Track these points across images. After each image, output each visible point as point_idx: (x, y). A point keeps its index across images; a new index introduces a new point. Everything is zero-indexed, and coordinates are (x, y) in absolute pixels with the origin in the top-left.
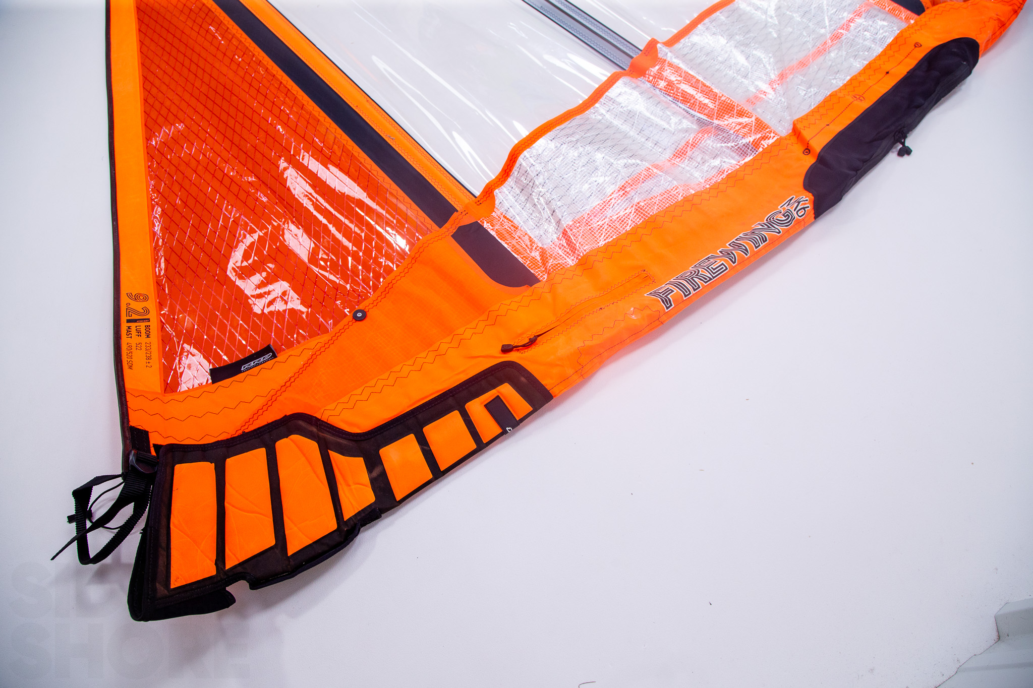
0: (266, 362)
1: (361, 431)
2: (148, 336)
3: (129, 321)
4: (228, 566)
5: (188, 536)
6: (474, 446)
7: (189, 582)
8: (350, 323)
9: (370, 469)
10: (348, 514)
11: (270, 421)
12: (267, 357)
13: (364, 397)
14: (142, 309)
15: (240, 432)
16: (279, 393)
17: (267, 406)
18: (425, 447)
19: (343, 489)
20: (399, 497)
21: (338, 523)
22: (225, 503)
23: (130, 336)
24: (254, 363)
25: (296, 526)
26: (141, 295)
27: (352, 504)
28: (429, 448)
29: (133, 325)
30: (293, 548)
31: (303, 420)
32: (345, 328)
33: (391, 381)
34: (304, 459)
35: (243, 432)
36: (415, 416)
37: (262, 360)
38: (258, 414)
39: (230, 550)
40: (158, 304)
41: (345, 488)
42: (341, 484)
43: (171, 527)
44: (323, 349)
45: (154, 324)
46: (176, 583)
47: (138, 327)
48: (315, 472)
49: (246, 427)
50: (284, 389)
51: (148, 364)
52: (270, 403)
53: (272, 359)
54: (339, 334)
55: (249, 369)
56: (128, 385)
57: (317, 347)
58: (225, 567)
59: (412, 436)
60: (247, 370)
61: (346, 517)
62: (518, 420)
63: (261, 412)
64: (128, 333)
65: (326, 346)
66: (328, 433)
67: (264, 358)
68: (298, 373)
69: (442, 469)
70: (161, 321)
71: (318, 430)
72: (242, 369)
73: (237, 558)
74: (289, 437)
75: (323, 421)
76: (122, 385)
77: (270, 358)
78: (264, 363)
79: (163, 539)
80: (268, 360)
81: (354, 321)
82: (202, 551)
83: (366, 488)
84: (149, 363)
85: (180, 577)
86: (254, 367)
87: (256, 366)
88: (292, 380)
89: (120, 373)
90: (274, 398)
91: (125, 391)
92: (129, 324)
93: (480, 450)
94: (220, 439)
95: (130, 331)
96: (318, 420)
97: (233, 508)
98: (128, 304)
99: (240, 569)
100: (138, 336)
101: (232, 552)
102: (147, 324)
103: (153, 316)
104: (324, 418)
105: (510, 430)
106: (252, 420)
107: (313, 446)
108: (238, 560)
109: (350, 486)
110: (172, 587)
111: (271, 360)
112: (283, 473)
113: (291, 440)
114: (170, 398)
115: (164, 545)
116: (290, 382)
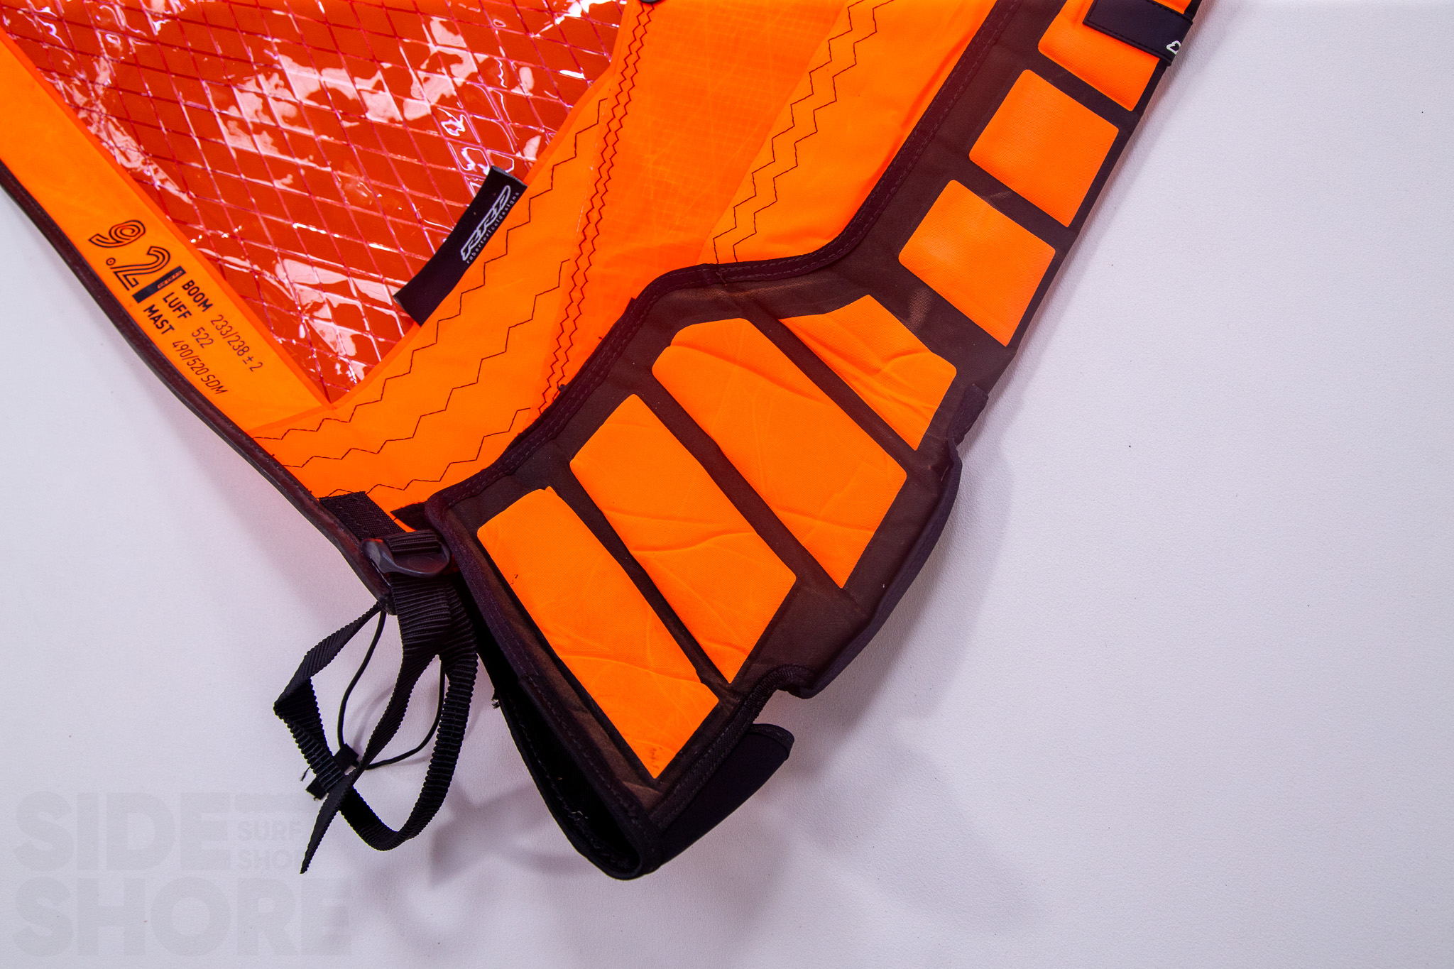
0: (507, 213)
1: (828, 238)
2: (206, 305)
3: (140, 297)
4: (730, 676)
5: (606, 656)
6: (1112, 131)
7: (680, 746)
8: (644, 19)
9: (900, 309)
10: (914, 430)
11: (604, 332)
12: (502, 199)
13: (785, 161)
14: (148, 253)
15: (553, 392)
16: (583, 263)
17: (575, 304)
18: (1000, 195)
19: (867, 387)
20: (1005, 338)
21: (903, 464)
22: (633, 552)
23: (166, 326)
24: (482, 228)
25: (815, 517)
26: (122, 226)
27: (910, 406)
28: (1007, 192)
29: (156, 299)
30: (840, 566)
31: (679, 288)
32: (638, 36)
33: (824, 93)
34: (736, 369)
35: (559, 389)
36: (933, 137)
37: (496, 213)
38: (567, 333)
39: (711, 640)
40: (173, 226)
41: (872, 381)
42: (857, 379)
43: (560, 657)
44: (619, 112)
45: (198, 273)
46: (657, 763)
47: (170, 299)
48: (782, 384)
49: (558, 374)
50: (587, 246)
51: (250, 364)
52: (576, 295)
53: (518, 198)
54: (634, 57)
55: (481, 250)
56: (247, 423)
57: (602, 113)
58: (725, 681)
59: (953, 187)
60: (478, 254)
61: (914, 439)
62: (1182, 12)
63: (569, 325)
64: (159, 323)
65: (622, 99)
66: (757, 285)
67: (498, 207)
68: (599, 196)
69: (1067, 221)
70: (209, 258)
71: (727, 290)
72: (464, 259)
73: (737, 648)
74: (673, 341)
75: (726, 266)
76: (234, 431)
77: (511, 198)
78: (504, 217)
79: (564, 688)
80: (510, 207)
81: (647, 9)
82: (657, 671)
83: (919, 354)
84: (250, 359)
85: (656, 746)
86: (488, 237)
87: (491, 235)
88: (594, 216)
89: (209, 410)
90: (580, 280)
91: (251, 440)
92: (147, 303)
93: (1130, 133)
94: (519, 428)
95: (160, 316)
96: (713, 268)
97: (656, 553)
98: (110, 261)
99: (760, 669)
100: (184, 315)
101: (719, 642)
102: (184, 280)
103: (181, 254)
104: (725, 257)
105: (1176, 48)
106: (560, 354)
107: (740, 331)
108: (744, 651)
109: (877, 371)
110: (655, 774)
111: (515, 201)
112: (712, 424)
113: (680, 344)
114: (349, 406)
115: (575, 700)
116: (592, 225)
